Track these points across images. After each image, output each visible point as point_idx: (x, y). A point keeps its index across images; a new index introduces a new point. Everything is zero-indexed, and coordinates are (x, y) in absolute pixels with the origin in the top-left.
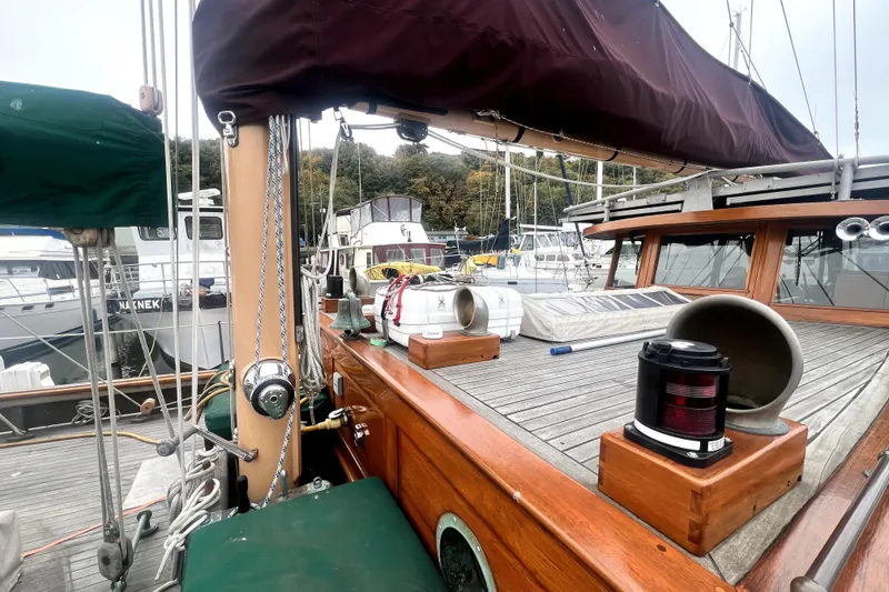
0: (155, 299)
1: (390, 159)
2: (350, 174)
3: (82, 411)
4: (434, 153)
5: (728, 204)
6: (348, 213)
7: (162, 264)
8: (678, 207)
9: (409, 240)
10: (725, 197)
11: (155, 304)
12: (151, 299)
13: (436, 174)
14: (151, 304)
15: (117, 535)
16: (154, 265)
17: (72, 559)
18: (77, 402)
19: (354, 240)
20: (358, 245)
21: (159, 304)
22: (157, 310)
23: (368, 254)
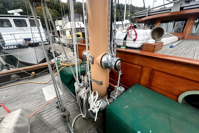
0: (15, 45)
1: (66, 4)
2: (55, 8)
3: (13, 78)
4: (78, 2)
5: (184, 9)
6: (61, 19)
7: (13, 34)
8: (169, 11)
9: (80, 27)
10: (183, 7)
11: (15, 47)
12: (14, 45)
13: (80, 9)
14: (14, 47)
15: (66, 110)
16: (11, 35)
17: (42, 116)
18: (10, 75)
19: (65, 27)
20: (66, 28)
21: (16, 46)
22: (16, 48)
23: (70, 31)
